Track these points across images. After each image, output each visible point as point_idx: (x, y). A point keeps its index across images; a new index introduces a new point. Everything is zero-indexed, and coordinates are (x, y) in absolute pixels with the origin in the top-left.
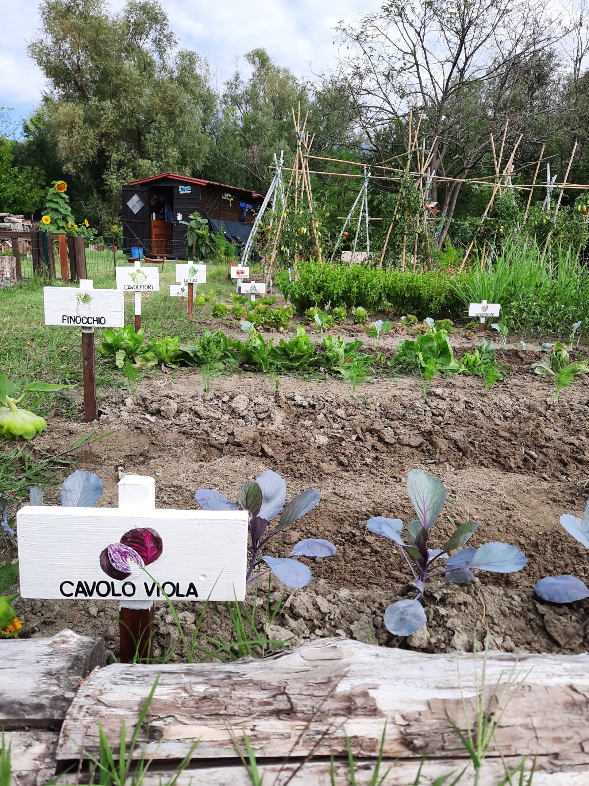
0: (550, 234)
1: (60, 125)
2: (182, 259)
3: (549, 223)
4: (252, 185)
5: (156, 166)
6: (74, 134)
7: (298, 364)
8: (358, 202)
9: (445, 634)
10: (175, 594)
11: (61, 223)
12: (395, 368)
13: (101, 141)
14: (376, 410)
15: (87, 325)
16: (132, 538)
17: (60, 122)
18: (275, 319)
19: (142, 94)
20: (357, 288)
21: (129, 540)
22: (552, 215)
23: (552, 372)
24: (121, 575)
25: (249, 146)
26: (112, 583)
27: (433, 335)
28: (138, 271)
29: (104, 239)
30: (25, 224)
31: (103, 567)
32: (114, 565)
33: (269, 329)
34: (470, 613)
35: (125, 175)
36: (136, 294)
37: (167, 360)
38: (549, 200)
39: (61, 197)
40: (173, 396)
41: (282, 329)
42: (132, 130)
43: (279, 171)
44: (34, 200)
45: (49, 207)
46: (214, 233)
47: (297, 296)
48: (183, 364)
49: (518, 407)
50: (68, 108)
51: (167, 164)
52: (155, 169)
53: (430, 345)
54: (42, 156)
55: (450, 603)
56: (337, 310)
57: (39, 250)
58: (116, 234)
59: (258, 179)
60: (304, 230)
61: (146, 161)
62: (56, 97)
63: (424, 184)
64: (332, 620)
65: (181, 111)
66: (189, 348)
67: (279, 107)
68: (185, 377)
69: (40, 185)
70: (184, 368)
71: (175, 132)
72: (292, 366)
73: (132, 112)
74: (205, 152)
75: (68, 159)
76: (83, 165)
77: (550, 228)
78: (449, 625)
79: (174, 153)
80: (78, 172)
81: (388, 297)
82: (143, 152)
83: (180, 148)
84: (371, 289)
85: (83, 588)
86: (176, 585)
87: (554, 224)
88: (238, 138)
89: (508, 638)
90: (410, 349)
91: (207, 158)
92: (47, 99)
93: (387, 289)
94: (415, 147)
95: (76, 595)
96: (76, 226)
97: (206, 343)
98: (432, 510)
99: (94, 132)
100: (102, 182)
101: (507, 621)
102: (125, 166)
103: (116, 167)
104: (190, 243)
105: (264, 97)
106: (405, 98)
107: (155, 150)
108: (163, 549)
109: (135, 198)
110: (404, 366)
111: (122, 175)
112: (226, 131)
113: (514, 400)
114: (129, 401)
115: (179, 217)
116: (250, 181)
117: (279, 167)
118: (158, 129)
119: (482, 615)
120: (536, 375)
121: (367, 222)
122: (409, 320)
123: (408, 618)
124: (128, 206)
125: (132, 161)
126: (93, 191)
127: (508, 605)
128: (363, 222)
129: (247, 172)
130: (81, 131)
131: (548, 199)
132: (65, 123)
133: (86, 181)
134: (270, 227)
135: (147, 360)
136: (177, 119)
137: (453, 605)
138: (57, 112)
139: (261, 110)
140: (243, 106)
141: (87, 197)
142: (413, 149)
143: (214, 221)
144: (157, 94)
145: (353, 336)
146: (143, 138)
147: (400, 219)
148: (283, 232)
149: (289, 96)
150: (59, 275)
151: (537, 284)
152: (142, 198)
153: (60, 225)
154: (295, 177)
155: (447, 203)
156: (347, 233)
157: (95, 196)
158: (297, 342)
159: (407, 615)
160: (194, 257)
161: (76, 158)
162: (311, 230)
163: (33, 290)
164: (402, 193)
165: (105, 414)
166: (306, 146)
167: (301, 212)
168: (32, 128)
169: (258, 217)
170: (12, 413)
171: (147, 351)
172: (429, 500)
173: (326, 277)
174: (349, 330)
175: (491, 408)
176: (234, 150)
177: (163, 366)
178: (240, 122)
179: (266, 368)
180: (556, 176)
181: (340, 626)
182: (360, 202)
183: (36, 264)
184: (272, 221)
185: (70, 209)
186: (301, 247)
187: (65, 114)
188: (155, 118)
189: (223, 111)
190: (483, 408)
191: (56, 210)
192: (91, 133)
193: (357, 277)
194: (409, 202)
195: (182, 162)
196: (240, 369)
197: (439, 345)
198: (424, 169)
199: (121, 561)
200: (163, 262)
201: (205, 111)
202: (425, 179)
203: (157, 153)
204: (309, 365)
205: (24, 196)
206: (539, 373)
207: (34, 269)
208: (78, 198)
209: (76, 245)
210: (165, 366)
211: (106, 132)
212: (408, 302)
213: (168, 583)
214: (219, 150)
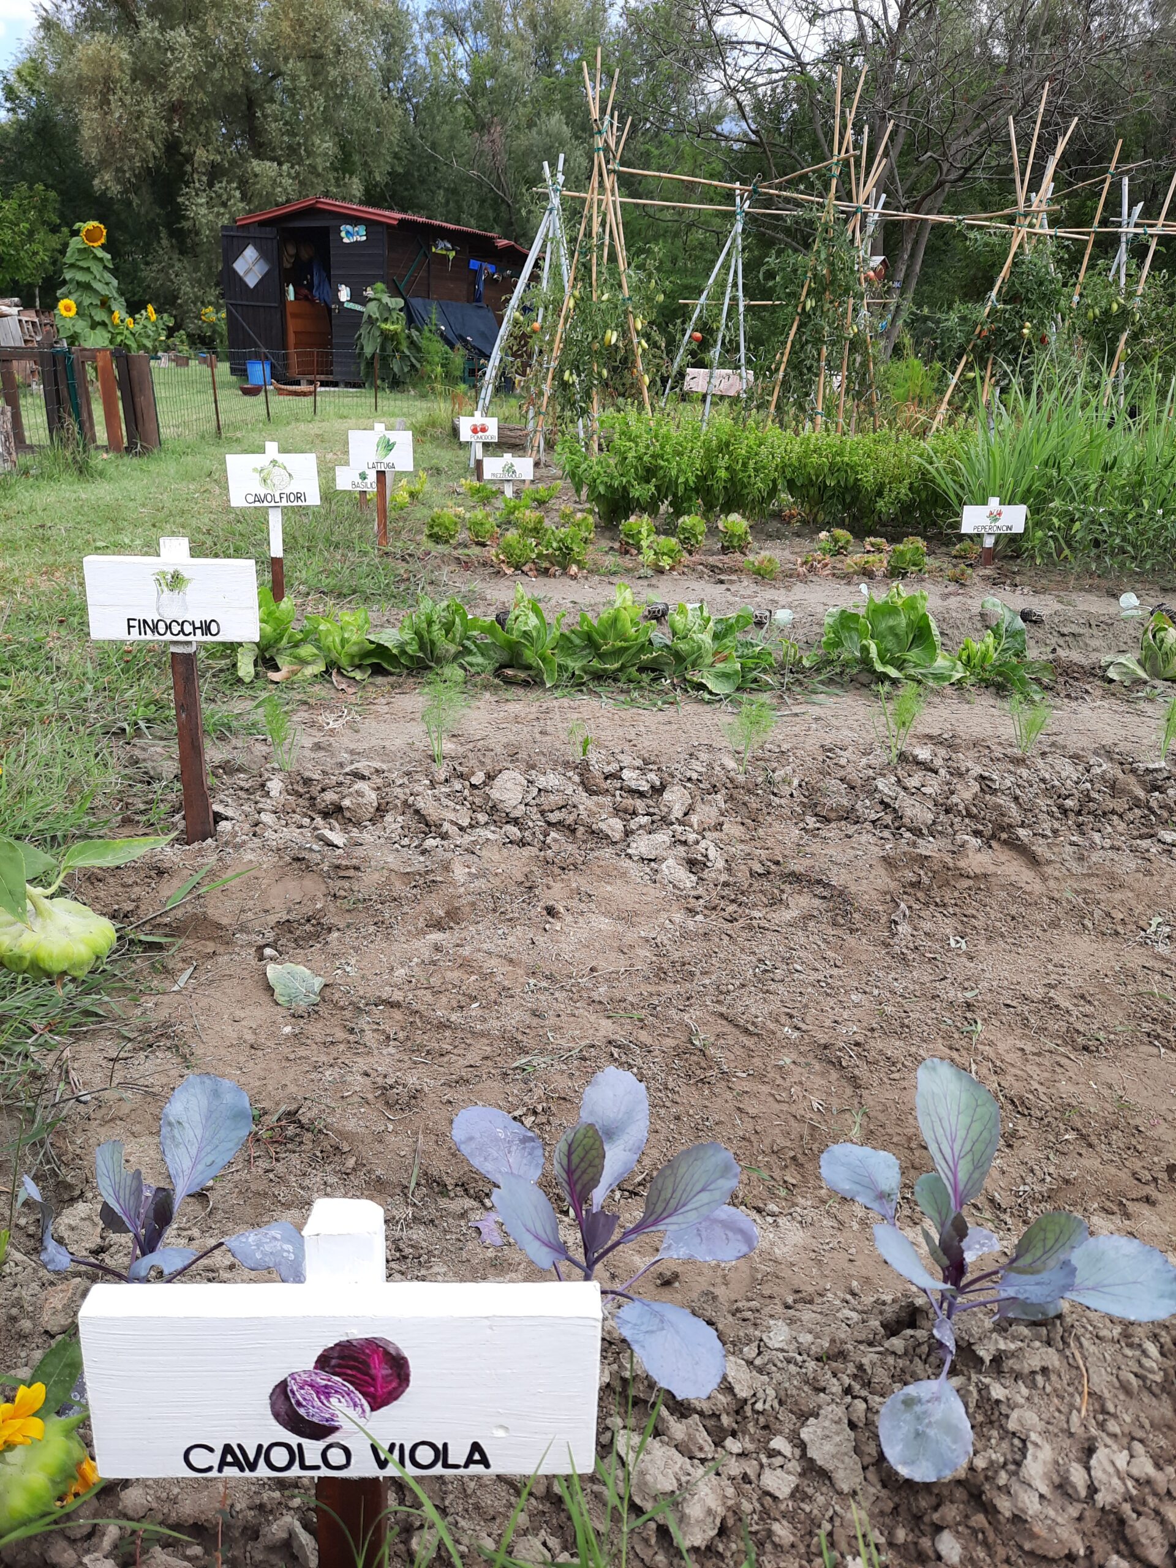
0: (1124, 337)
1: (82, 86)
2: (354, 386)
3: (1124, 312)
4: (491, 215)
5: (289, 175)
6: (113, 106)
7: (617, 665)
8: (722, 266)
9: (1005, 1445)
10: (440, 1464)
11: (100, 315)
12: (818, 671)
13: (170, 121)
14: (792, 795)
15: (181, 638)
16: (339, 1358)
17: (80, 78)
18: (560, 549)
19: (251, 12)
20: (727, 469)
21: (334, 1362)
22: (1130, 295)
23: (1143, 675)
24: (319, 1431)
25: (483, 126)
26: (300, 1446)
27: (900, 602)
28: (274, 462)
29: (189, 335)
30: (24, 319)
31: (277, 1416)
32: (302, 1411)
33: (547, 570)
34: (1055, 1390)
35: (225, 197)
36: (270, 511)
37: (344, 662)
38: (1124, 258)
39: (95, 257)
40: (366, 773)
41: (574, 569)
42: (234, 94)
43: (555, 201)
44: (38, 259)
45: (72, 280)
46: (418, 330)
47: (602, 489)
48: (378, 670)
49: (1088, 785)
50: (95, 44)
51: (313, 169)
52: (287, 182)
53: (891, 622)
54: (47, 155)
55: (1012, 1370)
56: (686, 520)
57: (57, 391)
58: (212, 325)
59: (503, 201)
60: (612, 337)
61: (268, 164)
62: (68, 18)
63: (863, 227)
64: (758, 1412)
65: (338, 52)
66: (389, 638)
67: (546, 38)
68: (384, 701)
69: (49, 224)
70: (380, 680)
71: (327, 98)
72: (605, 670)
73: (234, 53)
74: (391, 142)
75: (104, 163)
76: (135, 176)
77: (1126, 323)
78: (1012, 1425)
79: (326, 145)
80: (126, 191)
81: (791, 485)
82: (261, 145)
83: (337, 134)
84: (756, 470)
85: (234, 1455)
86: (440, 1447)
87: (1134, 314)
88: (460, 109)
89: (1138, 1447)
90: (850, 629)
91: (396, 156)
92: (48, 25)
93: (788, 470)
94: (847, 151)
95: (220, 1470)
96: (129, 320)
97: (424, 625)
98: (969, 1157)
99: (155, 101)
100: (176, 213)
101: (1133, 1405)
102: (223, 175)
103: (205, 179)
104: (368, 351)
105: (514, 16)
106: (819, 22)
107: (286, 139)
108: (411, 1378)
109: (250, 253)
110: (838, 670)
111: (219, 196)
112: (435, 94)
113: (1080, 768)
114: (275, 786)
115: (344, 294)
116: (487, 205)
117: (556, 190)
118: (291, 92)
119: (1081, 1394)
120: (1111, 681)
121: (741, 309)
122: (836, 541)
123: (932, 1432)
124: (235, 272)
125: (239, 166)
126: (158, 233)
127: (1136, 1369)
128: (733, 307)
129: (480, 185)
130: (128, 100)
131: (1122, 255)
132: (93, 81)
133: (143, 211)
134: (537, 325)
135: (303, 662)
136: (330, 68)
137: (1018, 1377)
138: (71, 53)
139: (508, 45)
140: (470, 36)
141: (148, 244)
142: (843, 155)
143: (417, 303)
144: (286, 14)
145: (722, 582)
146: (259, 114)
147: (813, 309)
148: (568, 342)
149: (567, 13)
150: (101, 434)
151: (1106, 464)
152: (263, 254)
153: (97, 318)
154: (590, 219)
155: (906, 257)
156: (698, 335)
157: (165, 242)
158: (615, 620)
159: (929, 1425)
160: (379, 382)
161: (121, 160)
162: (624, 334)
163: (51, 478)
164: (818, 252)
165: (226, 819)
166: (613, 146)
167: (605, 297)
168: (22, 91)
169: (512, 302)
170: (40, 920)
171: (303, 641)
172: (962, 1133)
173: (662, 447)
174: (713, 569)
175: (1035, 789)
176: (452, 138)
177: (334, 672)
178: (463, 74)
179: (551, 677)
180: (1141, 204)
181: (777, 1426)
182: (726, 267)
183: (54, 421)
184: (541, 311)
185: (115, 282)
186: (605, 373)
187: (92, 61)
188: (283, 68)
189: (427, 48)
190: (1018, 792)
191: (86, 287)
192: (148, 102)
193: (727, 444)
194: (832, 272)
195: (344, 165)
196: (497, 681)
197: (910, 624)
198: (862, 197)
199: (317, 1403)
200: (314, 393)
201: (387, 50)
202: (865, 215)
203: (290, 147)
204: (641, 670)
205: (16, 250)
206: (1116, 677)
207: (51, 431)
208: (128, 248)
209: (134, 373)
210: (339, 672)
211: (179, 101)
212: (830, 498)
213: (423, 1443)
214: (422, 137)
